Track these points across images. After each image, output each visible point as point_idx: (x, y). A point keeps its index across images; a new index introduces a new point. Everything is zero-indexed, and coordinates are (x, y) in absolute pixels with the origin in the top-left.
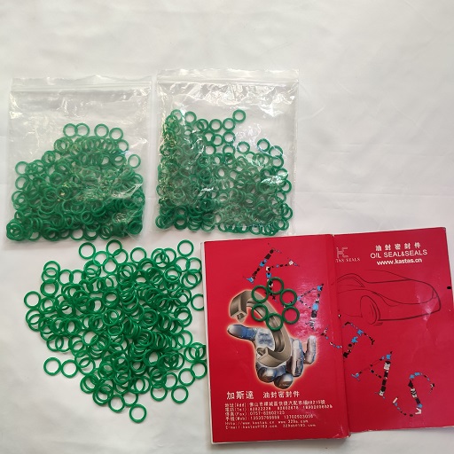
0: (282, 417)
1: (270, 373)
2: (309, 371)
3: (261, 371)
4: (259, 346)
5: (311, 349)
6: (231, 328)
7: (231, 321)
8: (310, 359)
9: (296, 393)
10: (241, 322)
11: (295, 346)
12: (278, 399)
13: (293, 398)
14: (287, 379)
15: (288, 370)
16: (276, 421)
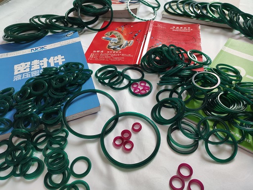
0: (111, 58)
1: (113, 47)
2: (127, 48)
3: (109, 47)
4: (111, 41)
5: (131, 43)
6: (104, 37)
7: (104, 36)
8: (129, 45)
9: (120, 52)
10: (108, 37)
11: (125, 42)
12: (113, 53)
13: (118, 53)
14: (119, 49)
15: (120, 47)
16: (108, 59)
